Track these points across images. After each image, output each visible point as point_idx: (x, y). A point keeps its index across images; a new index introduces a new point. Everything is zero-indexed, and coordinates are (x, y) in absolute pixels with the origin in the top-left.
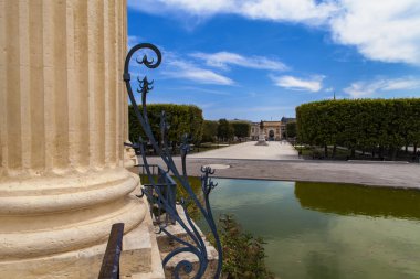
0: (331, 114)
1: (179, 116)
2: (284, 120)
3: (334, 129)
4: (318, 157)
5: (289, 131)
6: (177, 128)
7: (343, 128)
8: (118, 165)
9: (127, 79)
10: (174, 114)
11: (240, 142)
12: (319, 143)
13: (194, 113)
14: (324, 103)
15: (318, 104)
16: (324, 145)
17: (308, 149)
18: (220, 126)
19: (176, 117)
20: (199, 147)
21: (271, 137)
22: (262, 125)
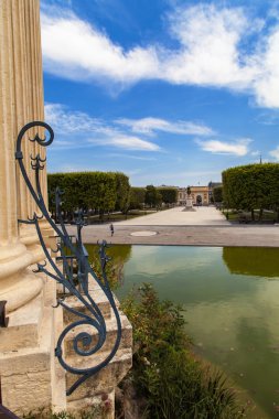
0: (256, 178)
1: (105, 183)
2: (211, 185)
3: (259, 193)
4: (244, 221)
5: (217, 196)
6: (104, 195)
7: (268, 192)
8: (11, 242)
9: (19, 157)
10: (100, 182)
11: (168, 208)
12: (245, 207)
13: (121, 180)
14: (249, 167)
15: (243, 168)
16: (250, 209)
17: (235, 213)
18: (147, 193)
19: (102, 185)
20: (127, 214)
21: (199, 202)
22: (189, 190)
